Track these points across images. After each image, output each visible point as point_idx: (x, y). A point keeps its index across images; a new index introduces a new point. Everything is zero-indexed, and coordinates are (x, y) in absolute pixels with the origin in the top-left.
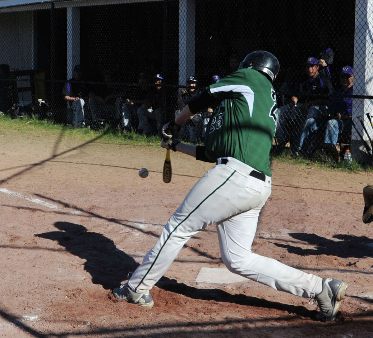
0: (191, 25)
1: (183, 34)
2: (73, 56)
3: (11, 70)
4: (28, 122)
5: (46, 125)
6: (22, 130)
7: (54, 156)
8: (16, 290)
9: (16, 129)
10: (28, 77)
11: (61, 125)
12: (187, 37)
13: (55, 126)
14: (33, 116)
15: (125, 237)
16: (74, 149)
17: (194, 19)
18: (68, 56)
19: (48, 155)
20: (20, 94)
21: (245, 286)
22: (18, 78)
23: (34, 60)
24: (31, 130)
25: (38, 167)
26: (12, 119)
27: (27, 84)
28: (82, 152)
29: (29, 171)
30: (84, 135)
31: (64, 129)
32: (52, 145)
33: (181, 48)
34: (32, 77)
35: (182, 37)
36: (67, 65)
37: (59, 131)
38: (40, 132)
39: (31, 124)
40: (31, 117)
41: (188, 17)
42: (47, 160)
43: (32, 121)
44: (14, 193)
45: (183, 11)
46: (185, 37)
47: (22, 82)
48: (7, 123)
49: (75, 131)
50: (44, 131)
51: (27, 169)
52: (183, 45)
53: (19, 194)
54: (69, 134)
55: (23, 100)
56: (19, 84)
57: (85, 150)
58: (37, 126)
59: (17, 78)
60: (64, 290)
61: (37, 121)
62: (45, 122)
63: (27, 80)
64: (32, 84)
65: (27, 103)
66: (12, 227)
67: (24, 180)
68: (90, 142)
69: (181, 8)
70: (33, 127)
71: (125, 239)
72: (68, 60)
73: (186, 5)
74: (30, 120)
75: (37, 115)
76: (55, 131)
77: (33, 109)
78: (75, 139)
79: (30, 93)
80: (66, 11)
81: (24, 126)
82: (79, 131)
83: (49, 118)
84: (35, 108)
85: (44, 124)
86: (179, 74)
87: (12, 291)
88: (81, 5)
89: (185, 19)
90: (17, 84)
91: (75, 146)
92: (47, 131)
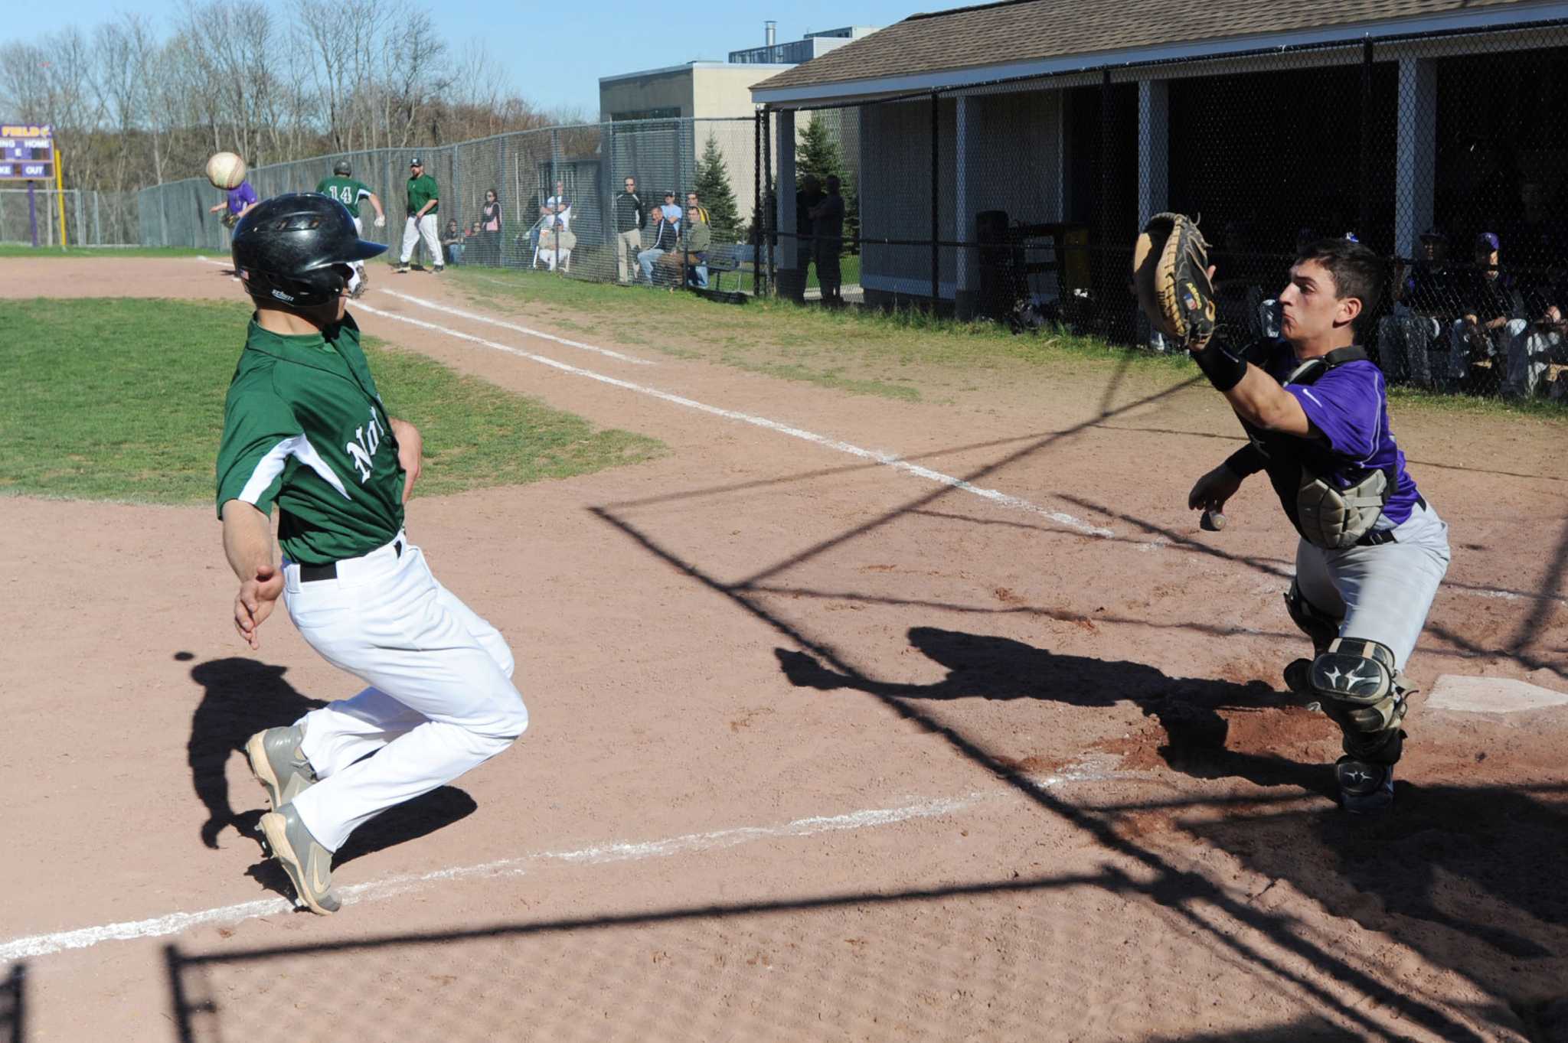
0: (1426, 118)
1: (1407, 139)
2: (1153, 192)
3: (1012, 223)
4: (1050, 341)
5: (1090, 347)
6: (1036, 359)
7: (1106, 415)
8: (1012, 719)
9: (1021, 357)
10: (1050, 240)
11: (1124, 349)
12: (1415, 147)
13: (1111, 349)
14: (1062, 327)
15: (1264, 601)
16: (1150, 399)
17: (1434, 105)
18: (1140, 191)
19: (1090, 414)
20: (1031, 278)
21: (1541, 718)
22: (1029, 242)
23: (1065, 200)
24: (1055, 358)
25: (1069, 438)
26: (1014, 333)
27: (1050, 256)
28: (1169, 408)
29: (1047, 449)
30: (1177, 371)
31: (1129, 357)
32: (1100, 393)
33: (1403, 172)
34: (1058, 240)
35: (1403, 146)
36: (1137, 213)
37: (1117, 361)
38: (1075, 363)
39: (1055, 344)
40: (1055, 330)
41: (1418, 100)
42: (1088, 424)
43: (1057, 339)
44: (1015, 501)
45: (1407, 86)
46: (1411, 146)
47: (1038, 250)
48: (1002, 342)
49: (1156, 362)
50: (1086, 362)
51: (1041, 445)
52: (1407, 166)
53: (1024, 503)
54: (1142, 369)
55: (1038, 292)
56: (1029, 257)
57: (1174, 402)
58: (1069, 349)
59: (1026, 241)
60: (1122, 720)
61: (1070, 339)
62: (1088, 340)
63: (1047, 247)
64: (1060, 254)
65: (1047, 299)
66: (1009, 577)
67: (1037, 469)
68: (1186, 384)
69: (1403, 80)
70: (1059, 352)
71: (1265, 609)
72: (1141, 201)
73: (1414, 73)
74: (1053, 337)
75: (1069, 326)
76: (1108, 361)
77: (1061, 311)
78: (1154, 379)
79: (1054, 275)
80: (1138, 89)
81: (1040, 349)
82: (1165, 362)
83: (1097, 332)
84: (1064, 309)
85: (1084, 346)
86: (1397, 232)
87: (1005, 718)
88: (1170, 76)
89: (1412, 106)
90: (1026, 256)
91: (1152, 394)
92: (1092, 362)
